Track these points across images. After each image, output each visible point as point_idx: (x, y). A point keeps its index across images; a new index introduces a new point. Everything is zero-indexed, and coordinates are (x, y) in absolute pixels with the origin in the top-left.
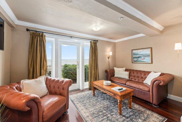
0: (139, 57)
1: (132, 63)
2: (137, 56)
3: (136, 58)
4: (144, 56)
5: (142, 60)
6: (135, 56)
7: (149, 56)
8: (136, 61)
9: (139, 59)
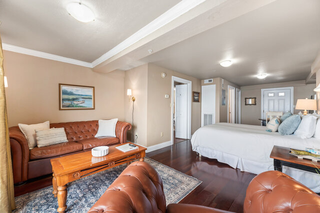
0: (74, 99)
1: (60, 109)
2: (71, 97)
3: (69, 100)
4: (83, 98)
5: (81, 105)
6: (66, 97)
7: (91, 98)
8: (68, 106)
9: (75, 102)
